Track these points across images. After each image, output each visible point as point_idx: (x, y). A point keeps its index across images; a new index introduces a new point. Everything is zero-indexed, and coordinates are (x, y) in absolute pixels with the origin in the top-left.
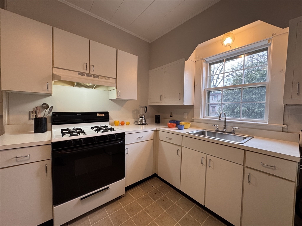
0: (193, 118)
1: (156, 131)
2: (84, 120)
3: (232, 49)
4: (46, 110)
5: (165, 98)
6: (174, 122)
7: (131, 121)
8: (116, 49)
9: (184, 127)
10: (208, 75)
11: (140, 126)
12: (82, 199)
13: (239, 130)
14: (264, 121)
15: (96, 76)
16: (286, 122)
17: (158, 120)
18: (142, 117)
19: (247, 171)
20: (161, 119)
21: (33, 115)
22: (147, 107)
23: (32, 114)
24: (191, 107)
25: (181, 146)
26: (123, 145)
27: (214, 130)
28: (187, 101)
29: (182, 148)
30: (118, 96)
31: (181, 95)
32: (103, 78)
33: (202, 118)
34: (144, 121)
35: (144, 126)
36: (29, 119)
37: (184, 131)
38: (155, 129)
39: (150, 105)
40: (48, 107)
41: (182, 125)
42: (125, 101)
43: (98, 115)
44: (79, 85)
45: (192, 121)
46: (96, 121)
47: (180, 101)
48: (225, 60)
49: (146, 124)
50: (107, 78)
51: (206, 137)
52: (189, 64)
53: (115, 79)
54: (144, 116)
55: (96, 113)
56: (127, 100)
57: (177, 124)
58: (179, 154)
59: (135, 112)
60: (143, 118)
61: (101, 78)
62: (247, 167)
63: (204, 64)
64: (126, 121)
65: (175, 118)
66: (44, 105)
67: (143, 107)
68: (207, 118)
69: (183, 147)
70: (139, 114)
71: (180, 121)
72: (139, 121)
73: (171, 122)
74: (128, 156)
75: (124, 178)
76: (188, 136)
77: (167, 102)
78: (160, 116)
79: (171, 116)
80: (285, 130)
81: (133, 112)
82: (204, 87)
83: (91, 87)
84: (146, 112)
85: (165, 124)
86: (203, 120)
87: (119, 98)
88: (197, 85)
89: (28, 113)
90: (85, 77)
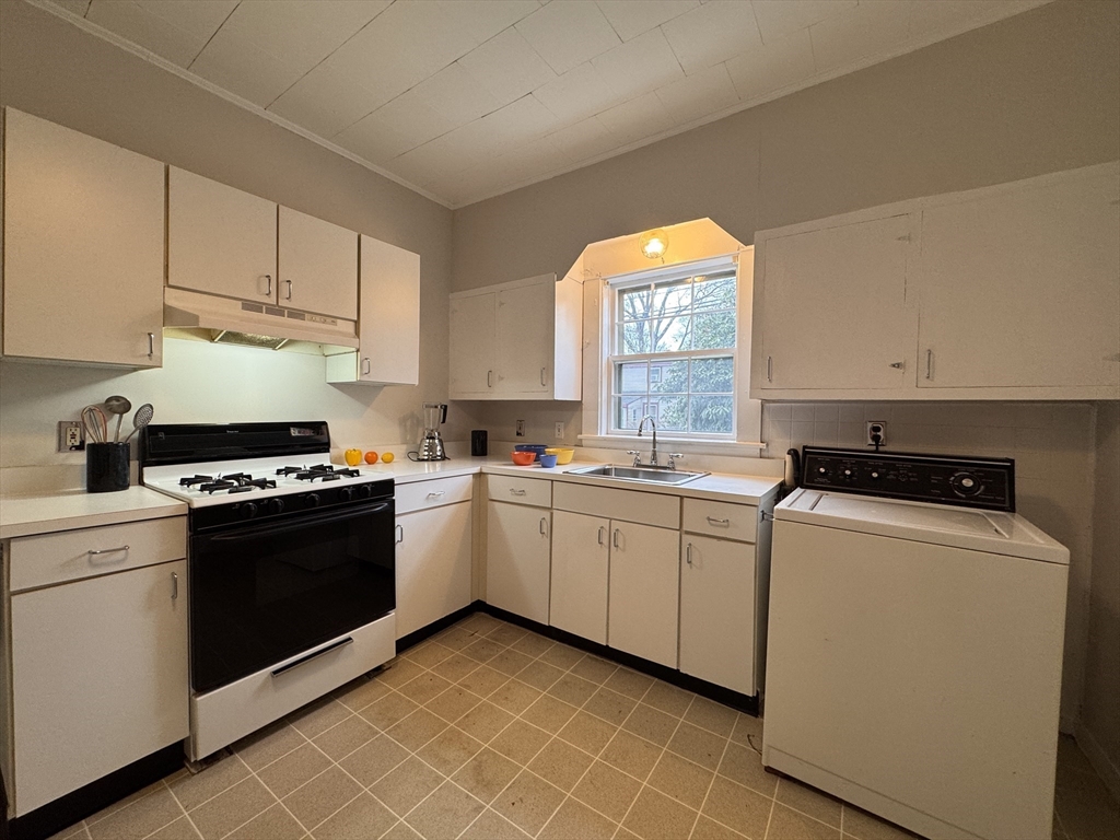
0: (579, 436)
1: (480, 476)
2: (249, 449)
3: (666, 264)
4: (121, 417)
5: (501, 378)
6: (529, 449)
7: (399, 450)
8: (356, 234)
9: (557, 460)
10: (617, 321)
11: (426, 464)
12: (275, 672)
13: (683, 460)
14: (730, 437)
15: (296, 314)
16: (766, 438)
17: (479, 447)
18: (433, 438)
19: (687, 539)
20: (491, 444)
21: (73, 436)
22: (446, 406)
23: (69, 433)
24: (575, 406)
25: (548, 508)
26: (390, 515)
27: (629, 465)
28: (564, 390)
29: (552, 514)
30: (362, 374)
31: (547, 371)
32: (318, 318)
33: (603, 435)
34: (439, 448)
35: (438, 464)
36: (59, 450)
37: (557, 470)
38: (476, 470)
39: (454, 401)
40: (127, 406)
41: (552, 456)
42: (378, 387)
43: (294, 432)
44: (233, 337)
45: (579, 445)
46: (287, 451)
47: (545, 388)
48: (653, 286)
49: (444, 458)
50: (329, 320)
51: (612, 479)
52: (567, 291)
53: (353, 323)
54: (439, 434)
55: (286, 426)
56: (385, 385)
57: (538, 454)
58: (544, 531)
59: (409, 422)
60: (437, 441)
61: (311, 320)
62: (687, 533)
63: (605, 291)
64: (381, 452)
65: (531, 438)
66: (115, 403)
67: (436, 407)
68: (617, 434)
69: (555, 511)
70: (420, 430)
71: (546, 447)
72: (422, 450)
73: (519, 448)
74: (403, 547)
75: (392, 613)
76: (569, 480)
77: (508, 390)
78: (486, 432)
79: (518, 434)
80: (764, 454)
81: (402, 422)
82: (607, 352)
83: (272, 344)
84: (444, 422)
85: (501, 456)
86: (605, 439)
87: (365, 378)
88: (588, 345)
89: (55, 428)
90: (264, 316)
